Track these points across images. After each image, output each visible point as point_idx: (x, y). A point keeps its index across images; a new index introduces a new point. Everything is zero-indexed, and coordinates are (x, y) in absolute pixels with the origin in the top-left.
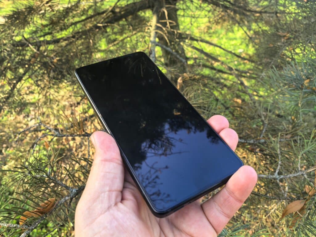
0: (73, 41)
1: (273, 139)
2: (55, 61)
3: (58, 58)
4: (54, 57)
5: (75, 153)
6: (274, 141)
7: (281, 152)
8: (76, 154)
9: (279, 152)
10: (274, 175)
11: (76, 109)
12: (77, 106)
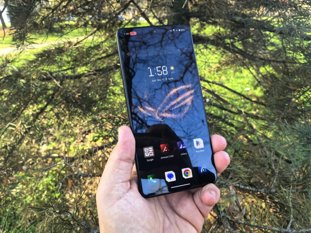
0: (94, 78)
1: (284, 189)
2: (77, 96)
3: (79, 94)
4: (76, 93)
5: (82, 180)
6: (285, 192)
7: (293, 205)
8: (83, 182)
9: (291, 206)
10: (286, 229)
11: (87, 136)
12: (88, 134)
